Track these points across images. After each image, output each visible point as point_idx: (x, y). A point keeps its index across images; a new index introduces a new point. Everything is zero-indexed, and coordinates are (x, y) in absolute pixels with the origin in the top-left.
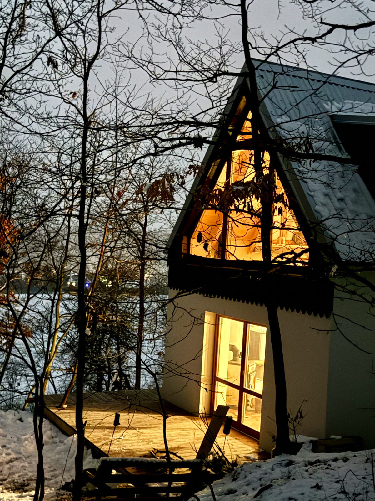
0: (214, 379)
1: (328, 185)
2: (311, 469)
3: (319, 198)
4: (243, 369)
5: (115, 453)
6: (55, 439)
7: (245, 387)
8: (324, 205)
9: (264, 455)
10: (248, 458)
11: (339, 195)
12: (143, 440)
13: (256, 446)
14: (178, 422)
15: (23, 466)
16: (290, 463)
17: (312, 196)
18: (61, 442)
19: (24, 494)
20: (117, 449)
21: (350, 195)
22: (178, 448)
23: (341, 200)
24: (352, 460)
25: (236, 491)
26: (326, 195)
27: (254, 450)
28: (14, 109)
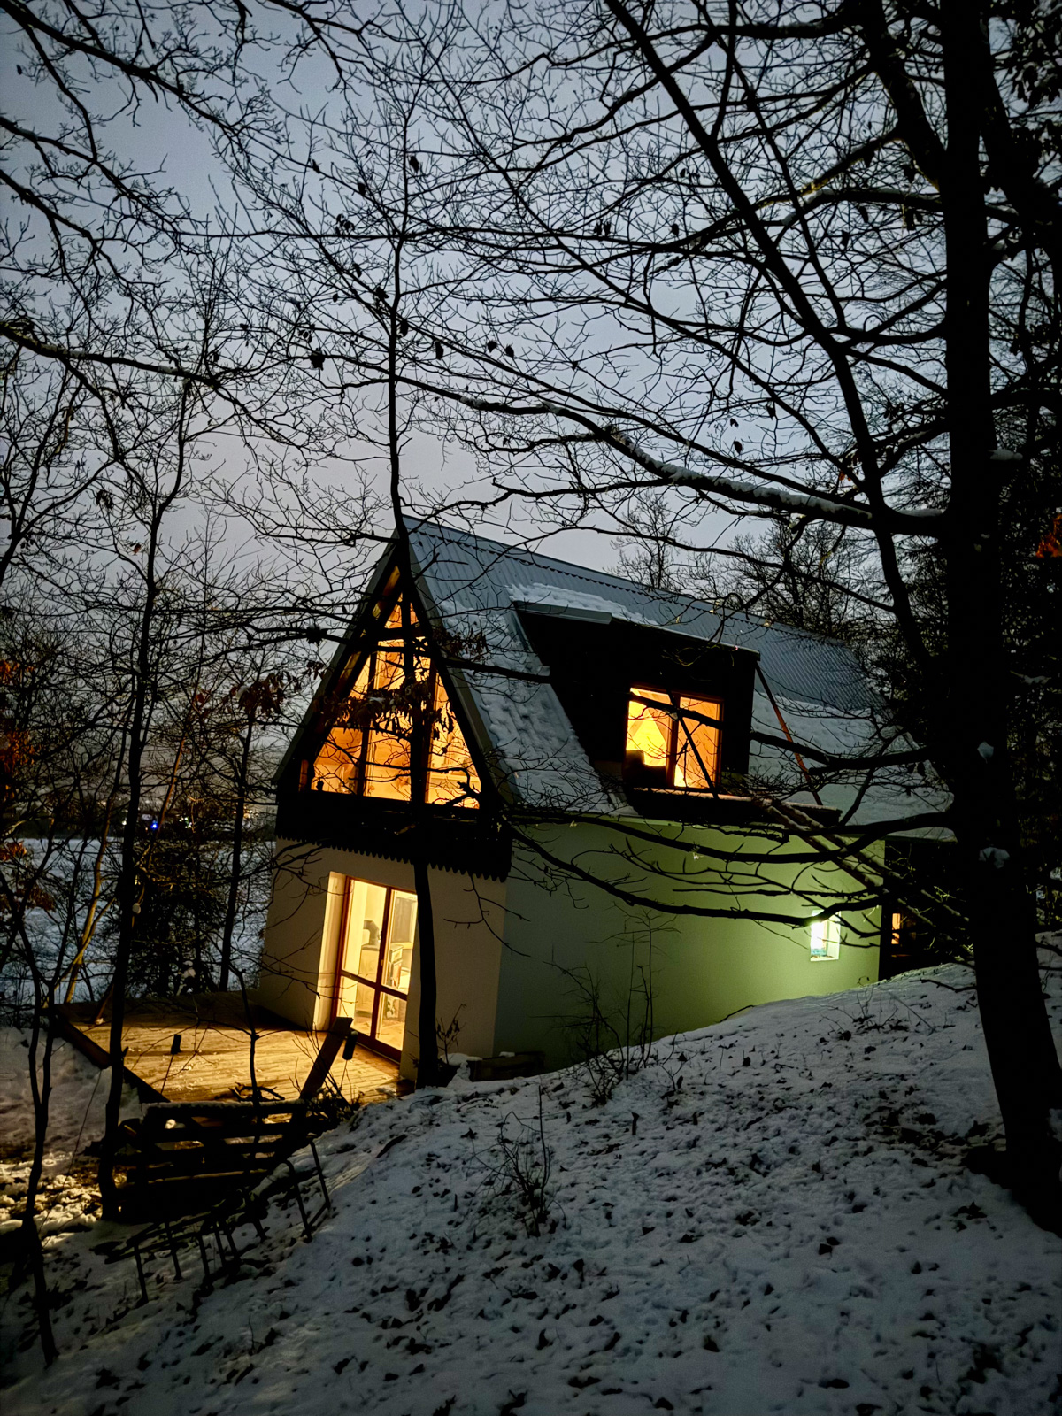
0: (338, 973)
1: (508, 697)
2: (464, 1107)
3: (496, 713)
4: (381, 957)
5: (176, 1093)
6: (81, 1074)
7: (384, 983)
8: (503, 723)
9: (405, 1086)
10: (381, 1091)
11: (524, 710)
12: (222, 1071)
13: (395, 1072)
14: (279, 1040)
15: (22, 1119)
16: (437, 1099)
17: (487, 711)
18: (90, 1077)
19: (21, 1164)
20: (179, 1087)
21: (537, 711)
22: (277, 1081)
23: (525, 717)
24: (523, 1090)
25: (354, 1147)
26: (506, 710)
27: (391, 1078)
28: (45, 560)
